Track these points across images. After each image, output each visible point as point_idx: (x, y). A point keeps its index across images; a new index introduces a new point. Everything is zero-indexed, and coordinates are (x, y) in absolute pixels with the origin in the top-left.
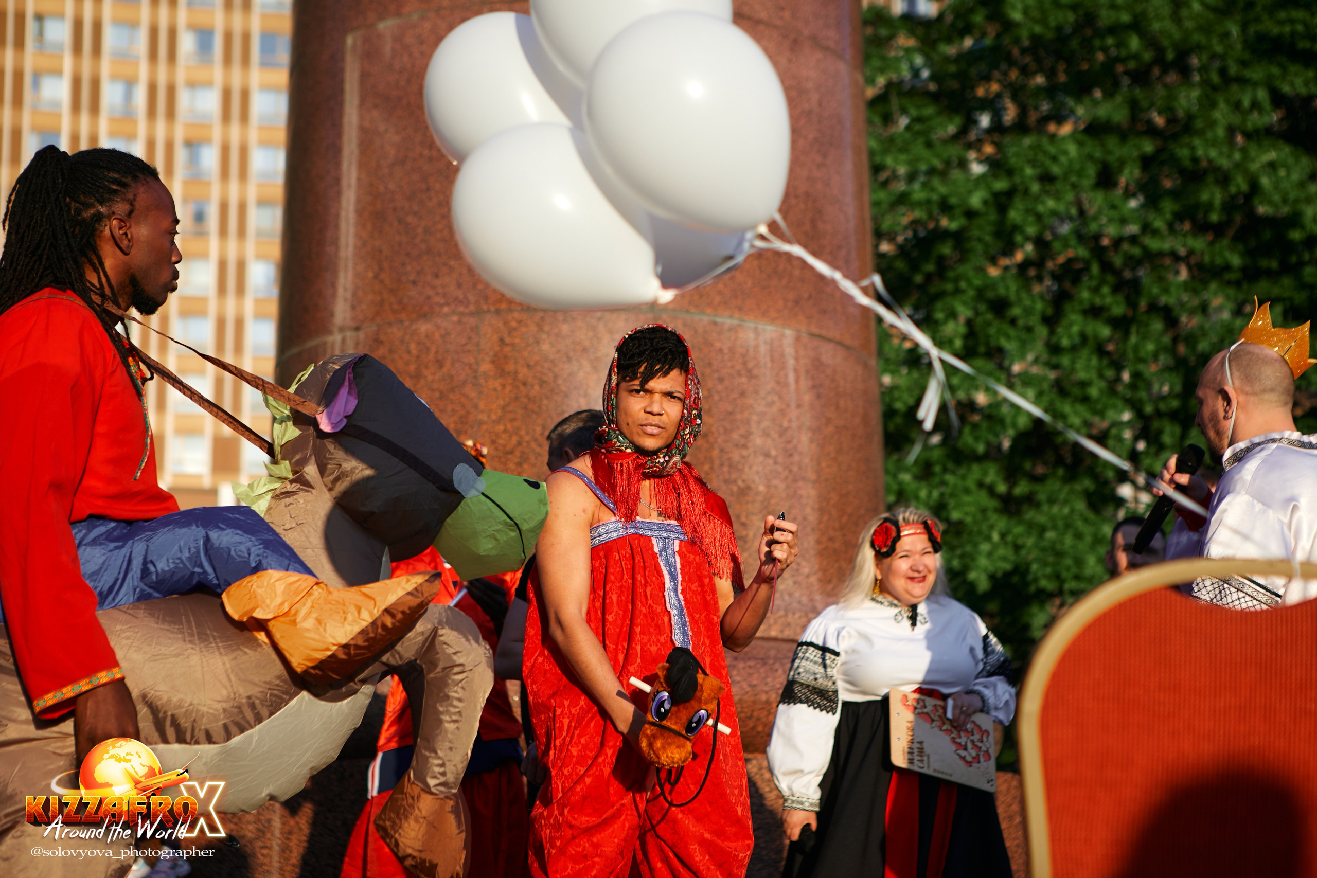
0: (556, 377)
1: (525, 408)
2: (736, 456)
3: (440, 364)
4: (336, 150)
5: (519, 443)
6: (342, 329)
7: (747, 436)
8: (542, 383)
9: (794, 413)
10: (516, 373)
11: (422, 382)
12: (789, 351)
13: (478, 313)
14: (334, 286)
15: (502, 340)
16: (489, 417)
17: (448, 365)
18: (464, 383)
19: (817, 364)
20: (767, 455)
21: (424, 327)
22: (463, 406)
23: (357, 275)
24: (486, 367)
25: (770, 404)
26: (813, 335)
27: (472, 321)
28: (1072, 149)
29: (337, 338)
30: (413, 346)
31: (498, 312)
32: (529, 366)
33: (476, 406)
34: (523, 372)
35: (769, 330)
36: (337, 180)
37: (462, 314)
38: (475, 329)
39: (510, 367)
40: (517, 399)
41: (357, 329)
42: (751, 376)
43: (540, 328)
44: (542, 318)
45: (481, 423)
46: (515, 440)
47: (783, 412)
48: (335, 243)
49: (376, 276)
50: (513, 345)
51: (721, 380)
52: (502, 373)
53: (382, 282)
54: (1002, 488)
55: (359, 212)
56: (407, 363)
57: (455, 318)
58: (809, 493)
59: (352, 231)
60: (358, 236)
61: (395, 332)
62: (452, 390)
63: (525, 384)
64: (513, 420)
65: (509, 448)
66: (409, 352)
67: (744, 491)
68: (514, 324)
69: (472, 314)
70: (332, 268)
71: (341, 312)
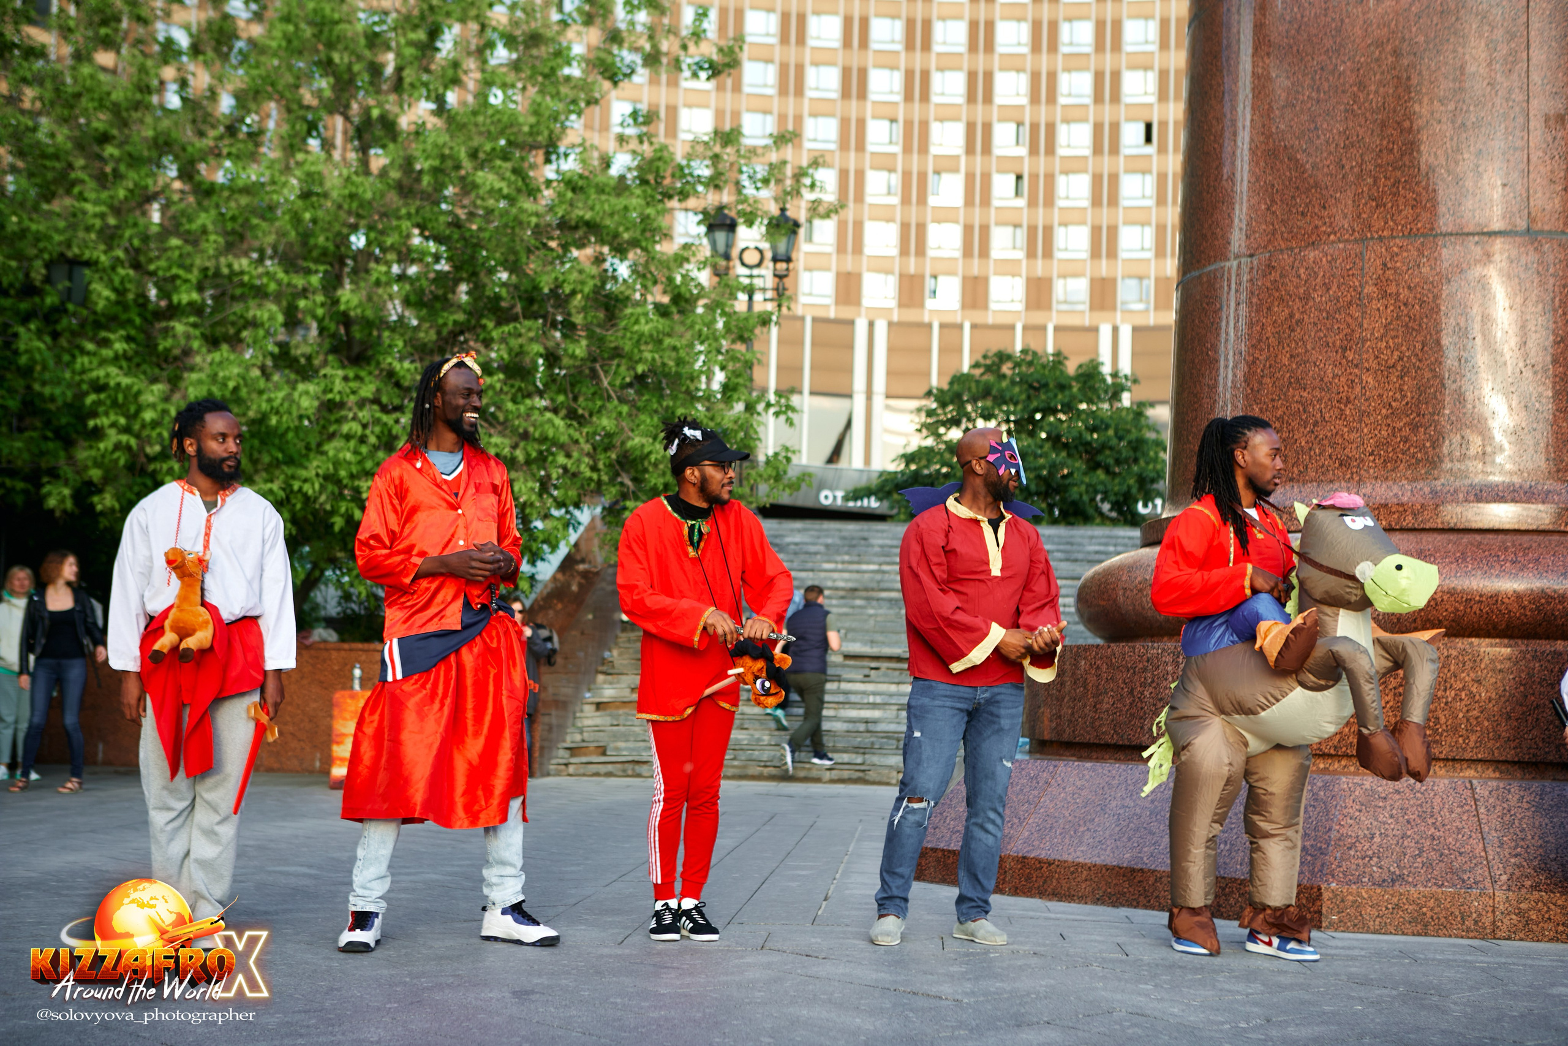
0: (1436, 297)
1: (1407, 326)
4: (1231, 94)
5: (1401, 359)
6: (1237, 257)
8: (1422, 303)
10: (1398, 294)
11: (1311, 303)
13: (1363, 240)
14: (1230, 217)
15: (1385, 265)
16: (1372, 334)
17: (1334, 288)
18: (1350, 303)
21: (1312, 254)
22: (1349, 326)
23: (1251, 207)
24: (1369, 289)
27: (1357, 248)
29: (1234, 263)
30: (1302, 271)
31: (1381, 239)
32: (1409, 288)
33: (1360, 326)
34: (1404, 294)
36: (1233, 122)
37: (1347, 241)
38: (1360, 256)
39: (1393, 289)
40: (1398, 318)
41: (1251, 256)
43: (1421, 253)
44: (1422, 244)
45: (1365, 341)
46: (1396, 354)
48: (1232, 178)
49: (1268, 209)
50: (1395, 269)
52: (1385, 295)
53: (1274, 213)
55: (1253, 150)
56: (1297, 287)
57: (1341, 246)
59: (1246, 167)
60: (1251, 172)
61: (1286, 258)
62: (1339, 310)
63: (1405, 304)
64: (1397, 337)
65: (1391, 362)
66: (1299, 276)
68: (1395, 249)
69: (1356, 240)
70: (1228, 200)
71: (1237, 240)
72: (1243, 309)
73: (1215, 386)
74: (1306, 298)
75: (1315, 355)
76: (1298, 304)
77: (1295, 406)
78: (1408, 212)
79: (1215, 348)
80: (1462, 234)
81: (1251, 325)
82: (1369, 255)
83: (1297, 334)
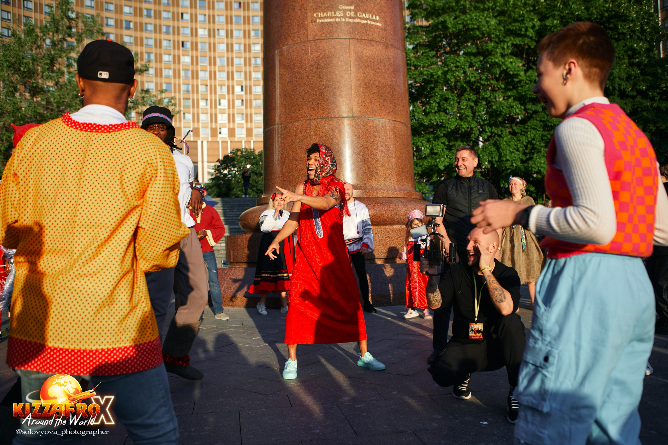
2: (374, 152)
3: (301, 132)
4: (274, 79)
6: (277, 124)
7: (377, 147)
8: (326, 136)
9: (389, 140)
12: (387, 125)
13: (310, 119)
14: (275, 113)
15: (316, 126)
19: (395, 128)
20: (382, 152)
21: (297, 124)
23: (280, 111)
24: (312, 133)
25: (383, 139)
26: (393, 121)
27: (309, 121)
28: (462, 59)
29: (277, 126)
30: (294, 128)
31: (315, 119)
34: (321, 134)
35: (382, 120)
36: (275, 87)
37: (306, 120)
38: (310, 124)
39: (318, 133)
41: (281, 124)
42: (378, 132)
43: (325, 123)
44: (326, 120)
47: (386, 141)
48: (275, 102)
50: (319, 127)
51: (370, 133)
52: (316, 134)
53: (286, 112)
54: (447, 143)
55: (280, 95)
56: (293, 133)
57: (304, 121)
58: (393, 160)
59: (279, 100)
61: (290, 125)
66: (294, 130)
67: (377, 161)
68: (319, 122)
70: (274, 109)
71: (277, 120)
72: (280, 139)
73: (273, 161)
74: (296, 136)
75: (299, 151)
76: (294, 137)
77: (294, 166)
78: (321, 112)
79: (273, 150)
80: (335, 118)
81: (282, 143)
82: (312, 123)
83: (294, 145)
